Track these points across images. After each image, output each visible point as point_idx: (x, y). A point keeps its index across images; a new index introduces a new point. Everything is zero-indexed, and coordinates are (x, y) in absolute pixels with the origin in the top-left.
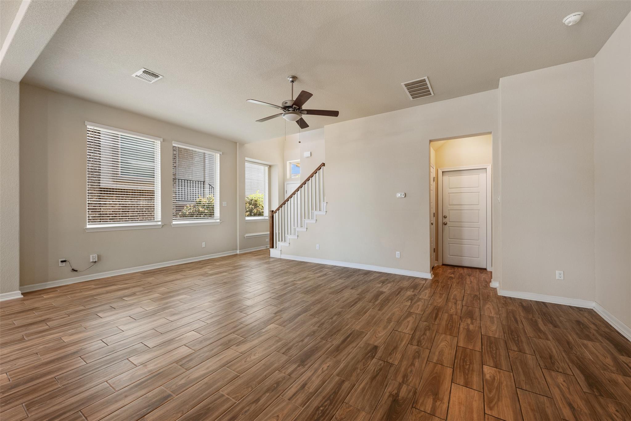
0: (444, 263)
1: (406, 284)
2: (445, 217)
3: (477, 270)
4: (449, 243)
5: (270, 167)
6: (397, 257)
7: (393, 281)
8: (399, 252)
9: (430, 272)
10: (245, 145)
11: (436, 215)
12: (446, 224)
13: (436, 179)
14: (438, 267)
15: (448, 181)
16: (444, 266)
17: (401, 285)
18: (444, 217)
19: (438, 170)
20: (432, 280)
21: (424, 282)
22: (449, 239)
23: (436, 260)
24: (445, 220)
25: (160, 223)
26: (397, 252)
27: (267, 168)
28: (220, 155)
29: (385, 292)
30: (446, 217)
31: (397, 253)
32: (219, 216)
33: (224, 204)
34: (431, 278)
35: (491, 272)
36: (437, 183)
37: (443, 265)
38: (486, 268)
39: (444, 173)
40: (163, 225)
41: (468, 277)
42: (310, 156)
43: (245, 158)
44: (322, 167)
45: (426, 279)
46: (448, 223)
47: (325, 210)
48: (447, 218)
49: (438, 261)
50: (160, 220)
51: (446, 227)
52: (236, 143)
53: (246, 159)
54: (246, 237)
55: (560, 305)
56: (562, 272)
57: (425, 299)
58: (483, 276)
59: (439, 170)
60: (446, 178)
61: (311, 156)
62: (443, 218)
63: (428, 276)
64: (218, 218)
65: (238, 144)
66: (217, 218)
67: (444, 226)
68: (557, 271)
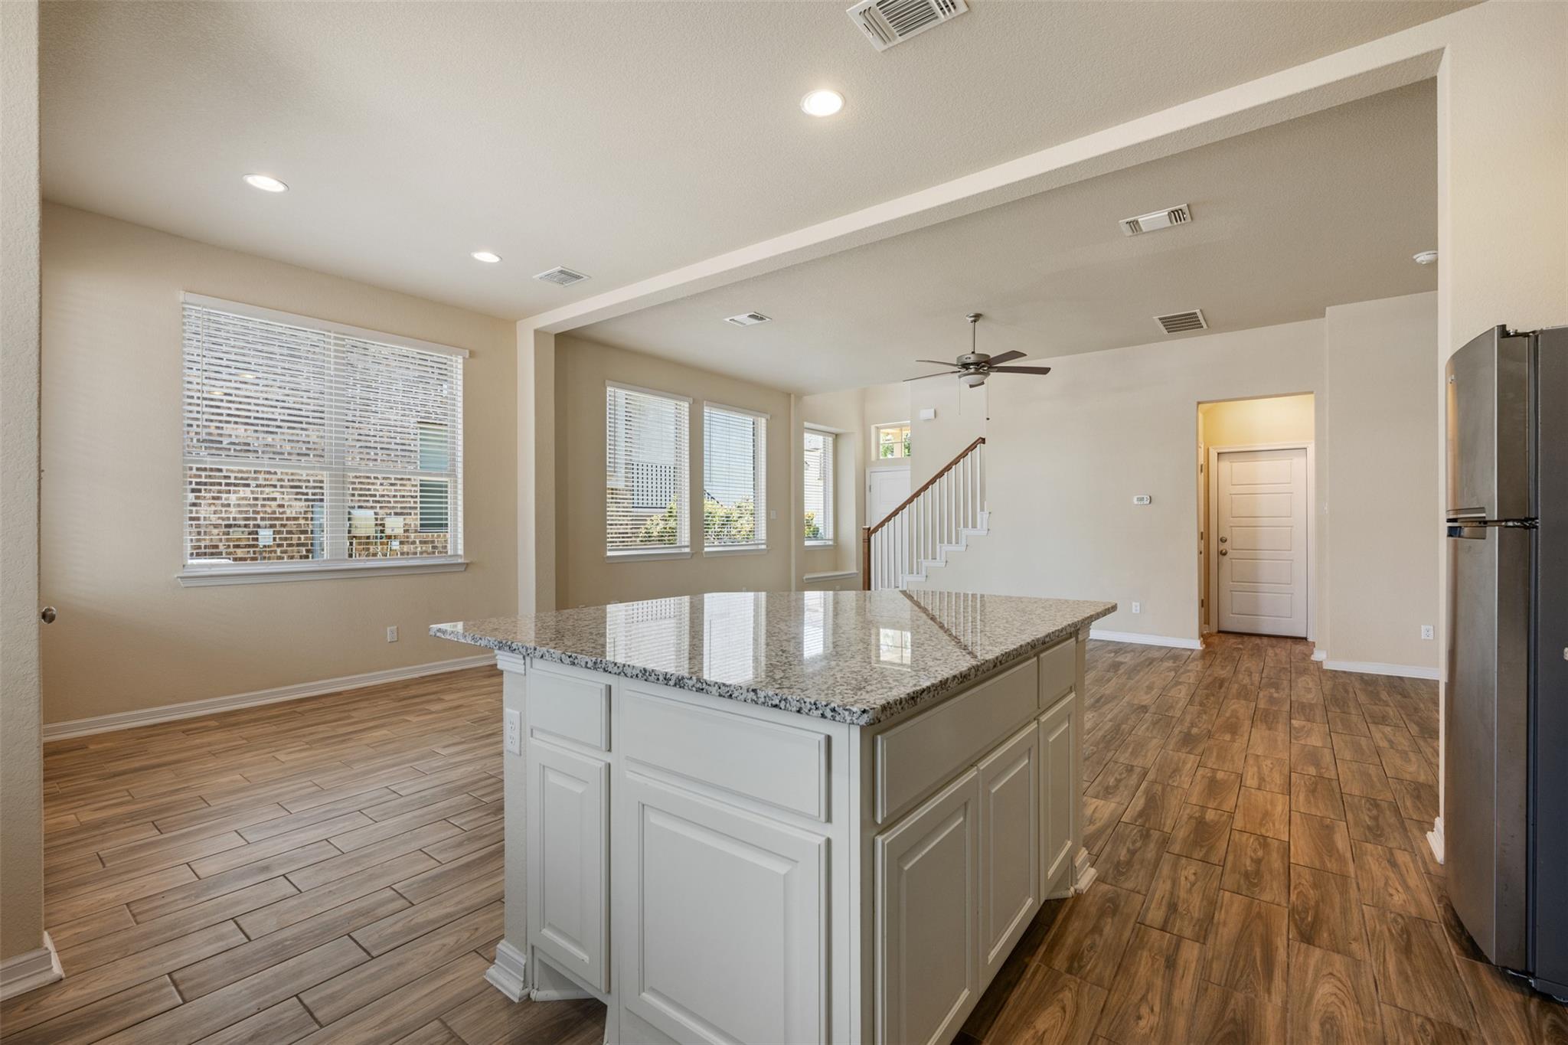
0: (1222, 629)
1: (1156, 654)
2: (1223, 540)
3: (1289, 640)
4: (1231, 591)
5: (837, 437)
6: (1134, 611)
7: (1132, 651)
8: (1138, 604)
9: (1199, 638)
10: (805, 397)
11: (1205, 536)
12: (1225, 554)
13: (1205, 469)
14: (1211, 635)
15: (1229, 473)
16: (1221, 634)
17: (1150, 656)
18: (1221, 540)
19: (1208, 449)
20: (1204, 650)
21: (1189, 653)
22: (1231, 583)
23: (1205, 623)
24: (1223, 547)
25: (687, 550)
26: (1134, 604)
27: (830, 440)
28: (767, 420)
29: (1125, 663)
30: (1226, 541)
31: (1134, 607)
32: (765, 538)
33: (773, 516)
34: (1201, 648)
35: (1314, 643)
36: (1206, 475)
37: (1219, 632)
38: (1305, 636)
39: (1221, 456)
40: (693, 554)
41: (1269, 648)
42: (933, 417)
43: (803, 424)
44: (978, 446)
45: (1192, 650)
46: (1230, 551)
47: (985, 527)
48: (1226, 543)
49: (1209, 624)
50: (687, 544)
51: (1225, 559)
52: (790, 395)
53: (807, 424)
54: (806, 579)
55: (1428, 680)
56: (1432, 628)
57: (1189, 684)
58: (1299, 648)
59: (1211, 450)
60: (1225, 465)
61: (935, 417)
62: (1220, 542)
63: (1197, 645)
64: (763, 542)
65: (792, 396)
66: (760, 542)
67: (1220, 556)
68: (1422, 626)
